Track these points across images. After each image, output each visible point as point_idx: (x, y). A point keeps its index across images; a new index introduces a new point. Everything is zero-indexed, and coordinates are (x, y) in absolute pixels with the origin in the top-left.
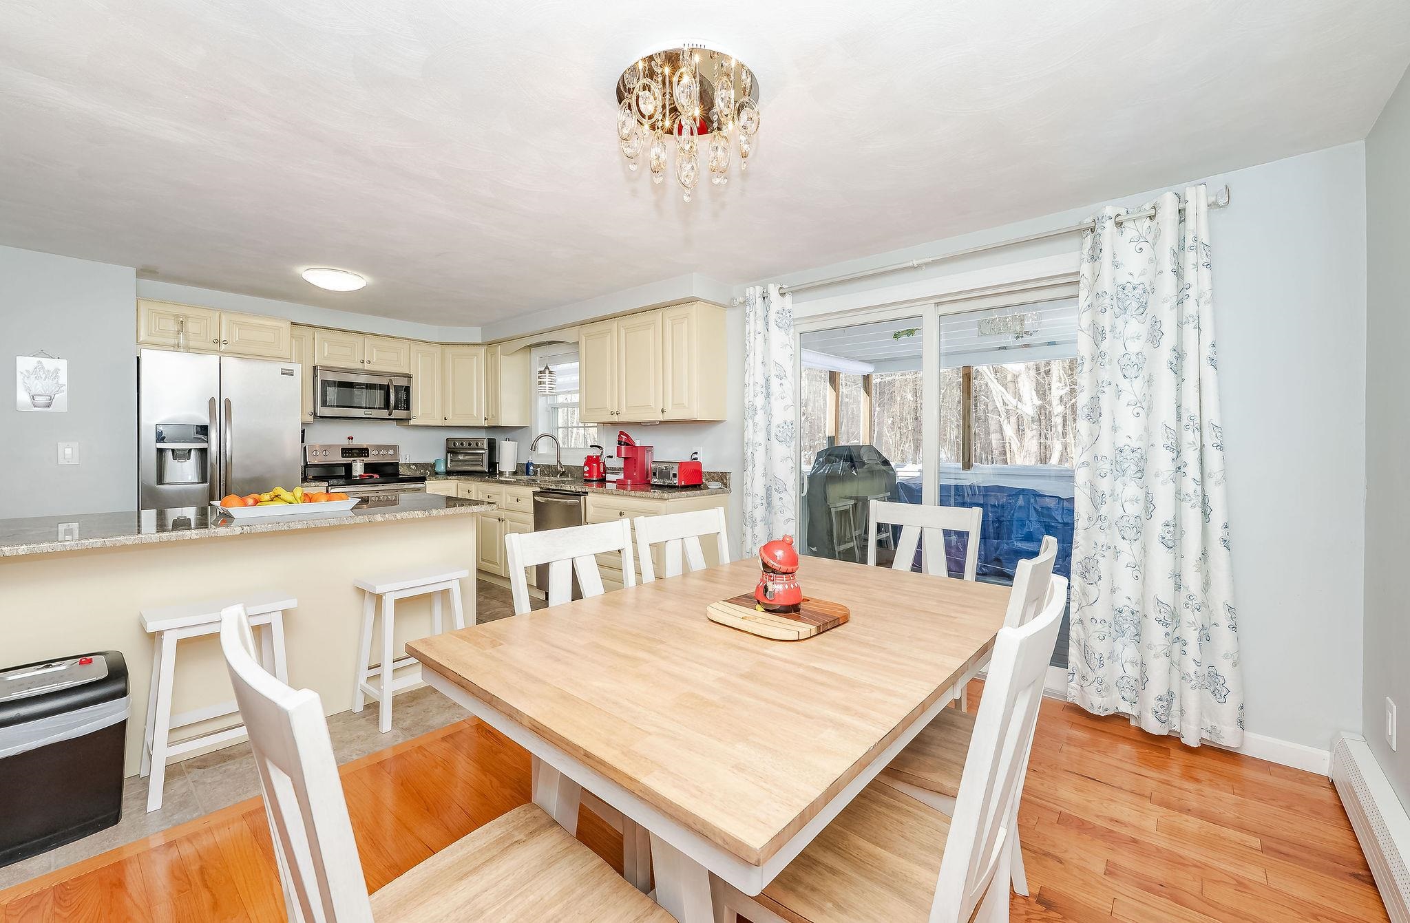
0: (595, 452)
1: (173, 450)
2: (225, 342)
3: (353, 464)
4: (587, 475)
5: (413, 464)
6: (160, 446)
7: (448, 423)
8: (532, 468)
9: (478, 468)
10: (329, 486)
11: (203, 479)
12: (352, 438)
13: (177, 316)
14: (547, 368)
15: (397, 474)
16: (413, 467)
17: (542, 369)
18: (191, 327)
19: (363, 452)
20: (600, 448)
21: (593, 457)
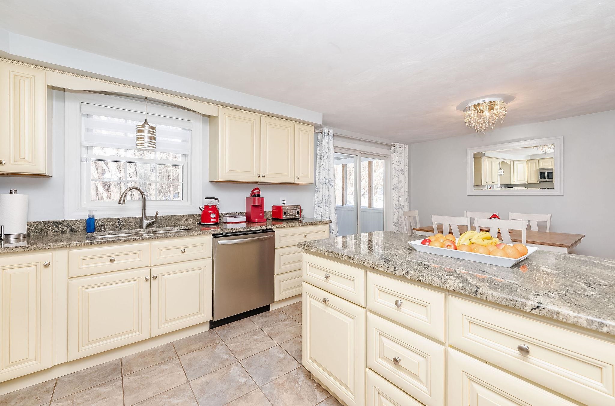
8: (96, 223)
14: (146, 123)
20: (217, 199)
21: (209, 206)
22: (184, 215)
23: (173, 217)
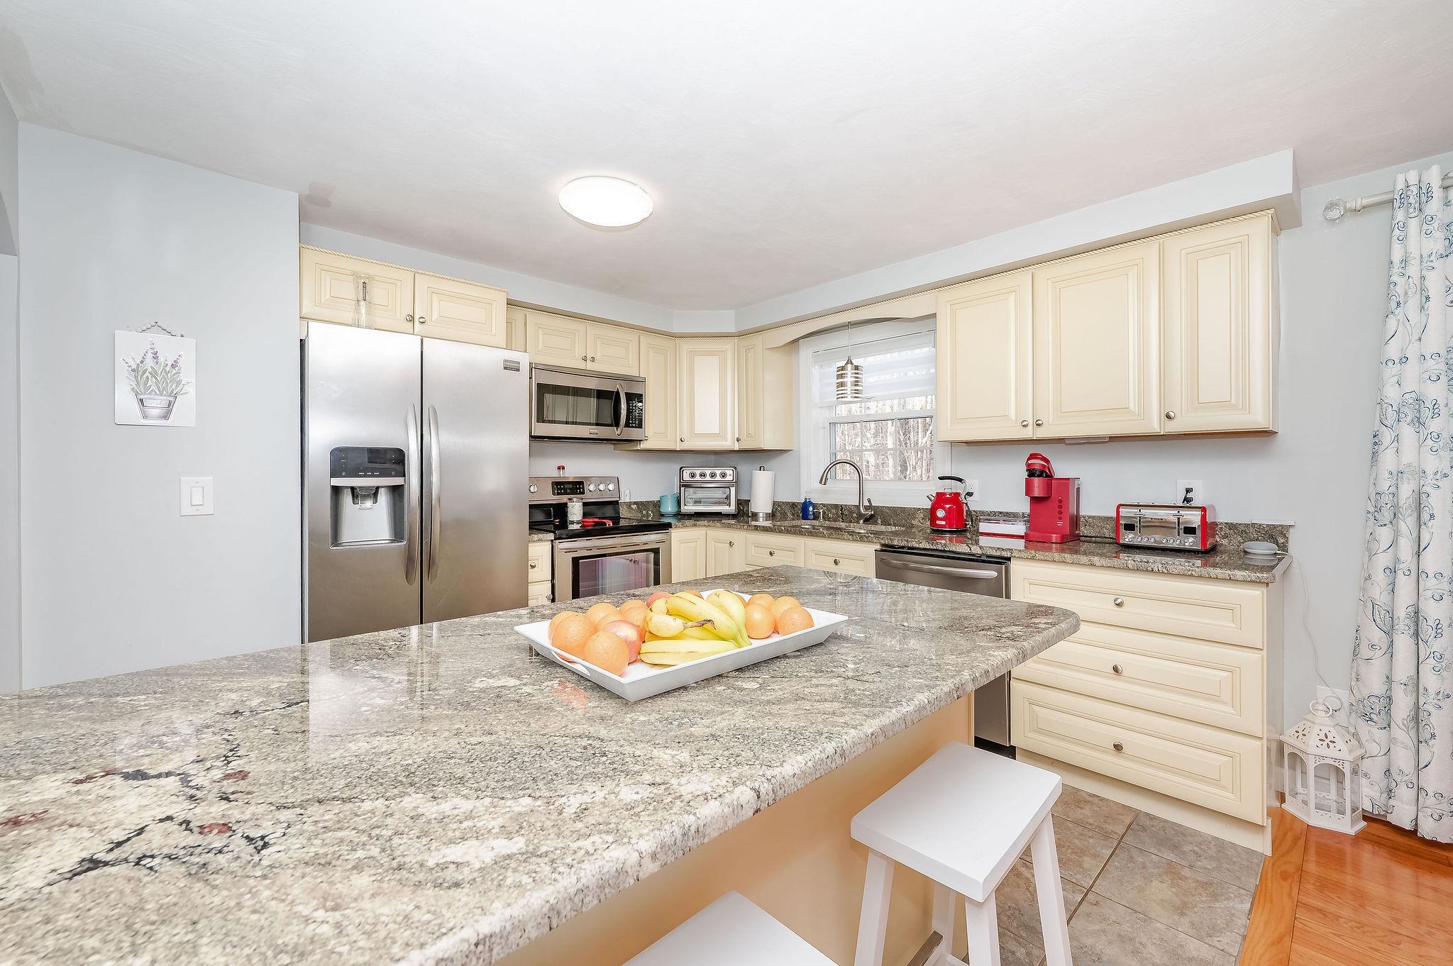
0: (949, 487)
1: (353, 489)
2: (421, 320)
3: (570, 504)
4: (944, 523)
5: (635, 503)
6: (337, 482)
7: (685, 446)
8: (811, 509)
9: (723, 509)
10: (555, 539)
11: (398, 533)
12: (564, 468)
13: (356, 275)
14: (849, 362)
15: (616, 519)
16: (634, 507)
17: (842, 363)
18: (377, 293)
19: (576, 487)
20: (960, 480)
21: (944, 494)
22: (919, 509)
23: (903, 510)
